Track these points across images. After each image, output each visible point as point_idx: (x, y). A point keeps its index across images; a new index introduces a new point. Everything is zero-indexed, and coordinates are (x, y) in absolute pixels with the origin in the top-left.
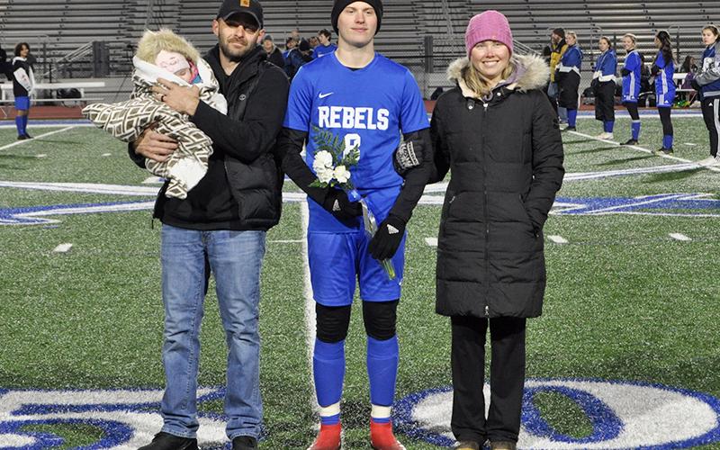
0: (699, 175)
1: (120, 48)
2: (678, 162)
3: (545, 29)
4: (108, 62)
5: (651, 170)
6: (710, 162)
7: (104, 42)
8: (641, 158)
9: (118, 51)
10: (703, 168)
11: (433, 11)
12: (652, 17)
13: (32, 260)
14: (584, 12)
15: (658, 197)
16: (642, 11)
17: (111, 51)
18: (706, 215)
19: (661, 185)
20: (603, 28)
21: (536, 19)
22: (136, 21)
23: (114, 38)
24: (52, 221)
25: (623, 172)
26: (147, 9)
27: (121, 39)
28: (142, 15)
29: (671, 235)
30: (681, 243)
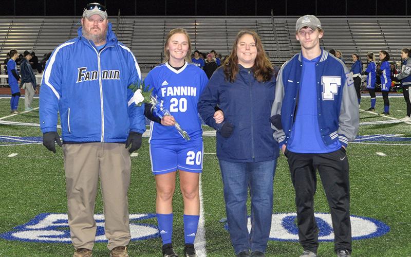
0: (399, 126)
2: (391, 119)
5: (375, 123)
6: (407, 119)
8: (371, 117)
18: (397, 144)
19: (378, 130)
20: (361, 49)
29: (377, 153)
30: (381, 157)
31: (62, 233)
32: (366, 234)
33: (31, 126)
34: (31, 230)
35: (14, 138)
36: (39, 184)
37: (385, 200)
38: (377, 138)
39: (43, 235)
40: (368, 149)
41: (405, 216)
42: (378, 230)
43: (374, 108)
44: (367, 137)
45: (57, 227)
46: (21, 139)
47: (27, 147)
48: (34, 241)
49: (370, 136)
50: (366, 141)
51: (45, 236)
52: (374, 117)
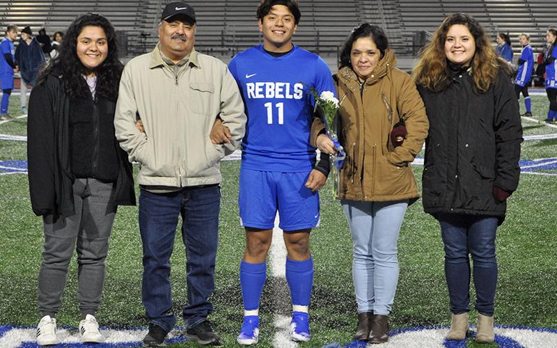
1: (136, 36)
4: (127, 46)
5: (543, 137)
7: (124, 31)
9: (135, 38)
11: (372, 12)
12: (536, 19)
14: (484, 14)
15: (552, 160)
17: (129, 38)
19: (553, 150)
20: (499, 26)
22: (148, 16)
23: (131, 28)
26: (157, 7)
27: (137, 29)
28: (153, 11)
44: (540, 162)
49: (544, 161)
50: (540, 169)
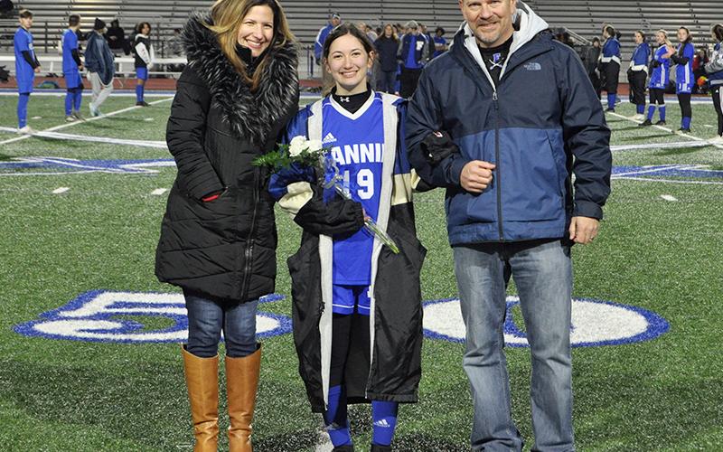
0: (705, 151)
2: (692, 140)
3: (601, 23)
5: (665, 146)
8: (660, 136)
10: (711, 145)
12: (697, 15)
13: (132, 200)
14: (636, 9)
16: (688, 9)
18: (697, 182)
19: (669, 158)
20: (652, 24)
21: (593, 14)
24: (151, 171)
25: (641, 146)
29: (663, 196)
30: (668, 203)
31: (118, 325)
32: (628, 335)
33: (99, 143)
34: (66, 319)
35: (68, 161)
36: (96, 240)
37: (666, 276)
38: (666, 171)
39: (86, 328)
40: (649, 189)
41: (696, 305)
42: (650, 329)
43: (664, 121)
44: (649, 169)
45: (111, 314)
46: (79, 163)
47: (87, 177)
48: (69, 338)
49: (654, 168)
50: (646, 176)
51: (89, 331)
52: (665, 136)
